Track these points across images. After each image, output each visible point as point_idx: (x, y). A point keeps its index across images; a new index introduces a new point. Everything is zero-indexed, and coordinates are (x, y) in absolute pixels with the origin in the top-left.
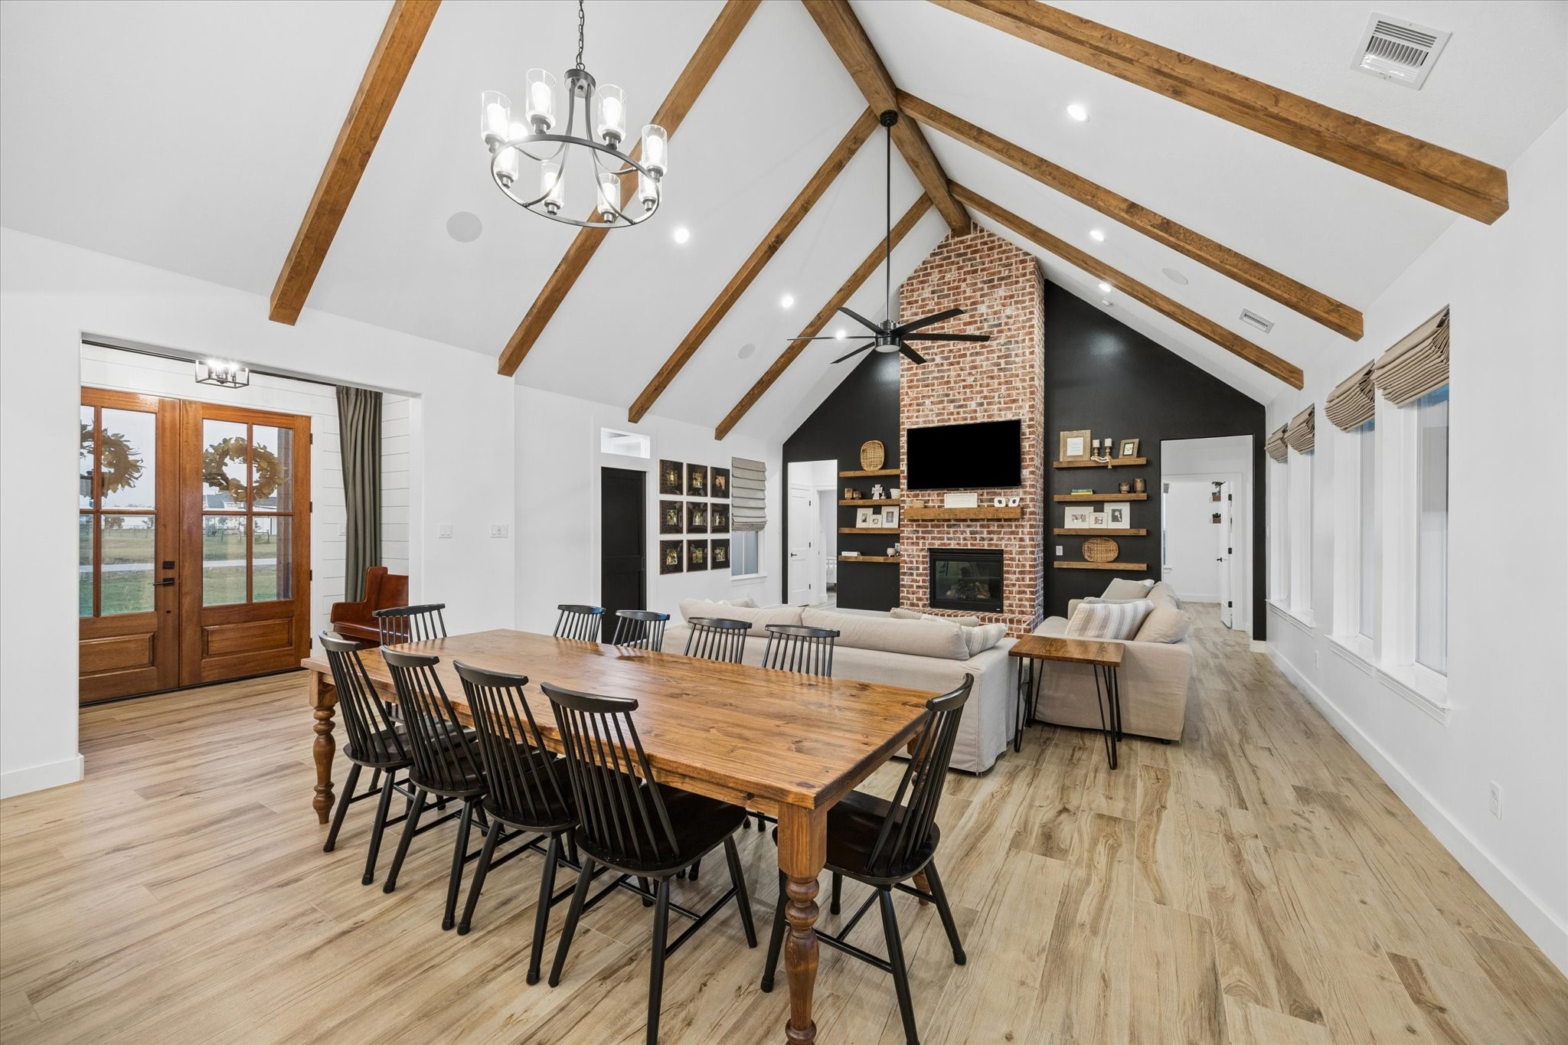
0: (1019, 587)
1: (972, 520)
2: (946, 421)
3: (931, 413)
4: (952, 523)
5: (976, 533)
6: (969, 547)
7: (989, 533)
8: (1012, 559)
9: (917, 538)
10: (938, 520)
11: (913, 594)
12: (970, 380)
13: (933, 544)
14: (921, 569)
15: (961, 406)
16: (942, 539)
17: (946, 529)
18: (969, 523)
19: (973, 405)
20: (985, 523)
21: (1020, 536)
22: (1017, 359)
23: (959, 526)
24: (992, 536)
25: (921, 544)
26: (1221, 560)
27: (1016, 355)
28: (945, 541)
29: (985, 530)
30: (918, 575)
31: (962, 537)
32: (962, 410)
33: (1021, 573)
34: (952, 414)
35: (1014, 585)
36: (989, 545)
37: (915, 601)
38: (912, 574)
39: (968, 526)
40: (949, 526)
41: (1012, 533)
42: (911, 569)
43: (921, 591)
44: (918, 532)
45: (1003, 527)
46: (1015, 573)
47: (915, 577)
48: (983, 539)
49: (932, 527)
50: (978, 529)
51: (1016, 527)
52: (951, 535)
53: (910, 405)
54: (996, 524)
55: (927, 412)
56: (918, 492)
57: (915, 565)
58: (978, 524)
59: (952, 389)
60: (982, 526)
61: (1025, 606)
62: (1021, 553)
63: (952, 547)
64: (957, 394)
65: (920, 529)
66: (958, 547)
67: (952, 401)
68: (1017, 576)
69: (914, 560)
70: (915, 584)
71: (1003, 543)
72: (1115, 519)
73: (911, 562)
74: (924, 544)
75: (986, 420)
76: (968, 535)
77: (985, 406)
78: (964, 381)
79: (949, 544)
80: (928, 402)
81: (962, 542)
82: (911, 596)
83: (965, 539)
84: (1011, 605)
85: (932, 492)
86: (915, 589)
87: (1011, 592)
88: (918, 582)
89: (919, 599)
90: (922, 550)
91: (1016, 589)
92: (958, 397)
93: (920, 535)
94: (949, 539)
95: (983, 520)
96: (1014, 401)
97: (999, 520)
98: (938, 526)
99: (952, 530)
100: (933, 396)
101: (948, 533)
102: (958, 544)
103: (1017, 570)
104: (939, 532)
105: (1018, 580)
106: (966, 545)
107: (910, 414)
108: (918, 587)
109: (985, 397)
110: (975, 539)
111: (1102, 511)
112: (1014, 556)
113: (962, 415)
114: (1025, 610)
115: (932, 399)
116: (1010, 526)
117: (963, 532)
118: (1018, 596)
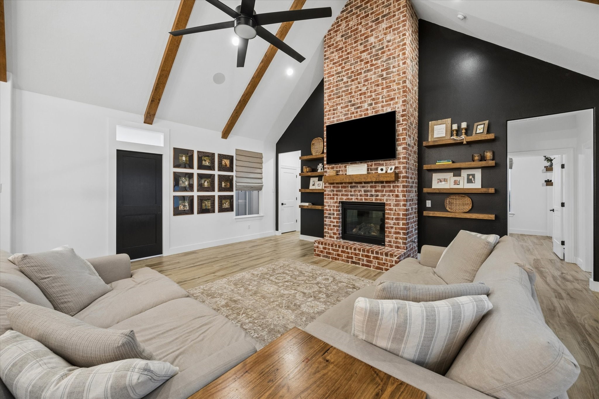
0: (396, 229)
1: (365, 183)
2: (350, 118)
3: (341, 114)
4: (353, 185)
5: (368, 191)
6: (364, 201)
7: (376, 191)
8: (391, 210)
9: (333, 195)
10: (345, 183)
11: (331, 230)
12: (364, 89)
13: (342, 199)
14: (335, 214)
15: (358, 108)
16: (347, 195)
17: (349, 189)
18: (363, 185)
19: (366, 106)
20: (374, 184)
21: (396, 193)
22: (394, 70)
23: (357, 187)
24: (378, 193)
25: (335, 199)
26: (553, 210)
27: (394, 67)
28: (349, 197)
29: (373, 189)
30: (334, 218)
31: (359, 194)
32: (359, 110)
33: (397, 219)
34: (353, 113)
35: (392, 228)
36: (376, 199)
37: (332, 235)
38: (330, 218)
39: (363, 187)
40: (351, 187)
41: (391, 191)
42: (330, 214)
43: (335, 228)
44: (333, 191)
45: (384, 187)
46: (392, 219)
47: (332, 220)
48: (372, 196)
49: (342, 187)
50: (369, 189)
51: (394, 187)
52: (353, 193)
53: (330, 111)
54: (380, 185)
55: (339, 114)
56: (334, 165)
57: (332, 212)
58: (369, 185)
59: (353, 97)
60: (371, 187)
61: (400, 243)
62: (397, 205)
63: (353, 200)
64: (356, 100)
65: (335, 189)
66: (356, 201)
67: (353, 105)
68: (394, 221)
69: (332, 209)
70: (332, 224)
71: (385, 198)
72: (469, 181)
73: (330, 210)
74: (337, 198)
75: (374, 114)
76: (363, 193)
77: (373, 105)
78: (360, 90)
79: (352, 199)
80: (339, 107)
81: (359, 197)
82: (330, 231)
83: (361, 195)
84: (390, 242)
85: (341, 165)
86: (332, 227)
87: (390, 232)
88: (334, 223)
89: (334, 234)
90: (336, 202)
91: (393, 230)
92: (357, 101)
93: (335, 193)
94: (351, 195)
95: (372, 182)
96: (392, 99)
97: (382, 182)
98: (345, 187)
99: (353, 189)
100: (342, 103)
101: (351, 192)
102: (357, 199)
103: (394, 217)
104: (346, 191)
105: (394, 224)
106: (362, 199)
107: (329, 117)
108: (334, 226)
109: (373, 99)
110: (367, 195)
111: (460, 175)
112: (392, 207)
113: (359, 113)
114: (399, 245)
115: (342, 105)
116: (390, 187)
117: (360, 191)
118: (394, 235)
